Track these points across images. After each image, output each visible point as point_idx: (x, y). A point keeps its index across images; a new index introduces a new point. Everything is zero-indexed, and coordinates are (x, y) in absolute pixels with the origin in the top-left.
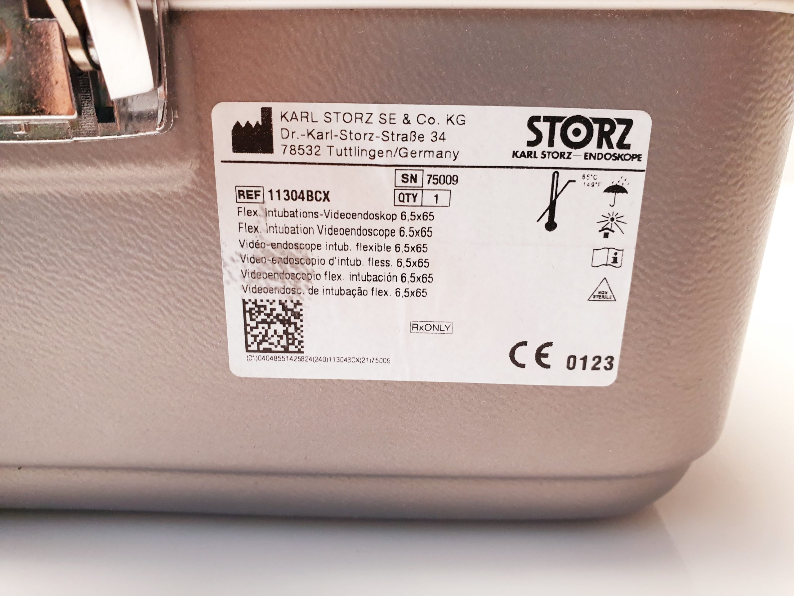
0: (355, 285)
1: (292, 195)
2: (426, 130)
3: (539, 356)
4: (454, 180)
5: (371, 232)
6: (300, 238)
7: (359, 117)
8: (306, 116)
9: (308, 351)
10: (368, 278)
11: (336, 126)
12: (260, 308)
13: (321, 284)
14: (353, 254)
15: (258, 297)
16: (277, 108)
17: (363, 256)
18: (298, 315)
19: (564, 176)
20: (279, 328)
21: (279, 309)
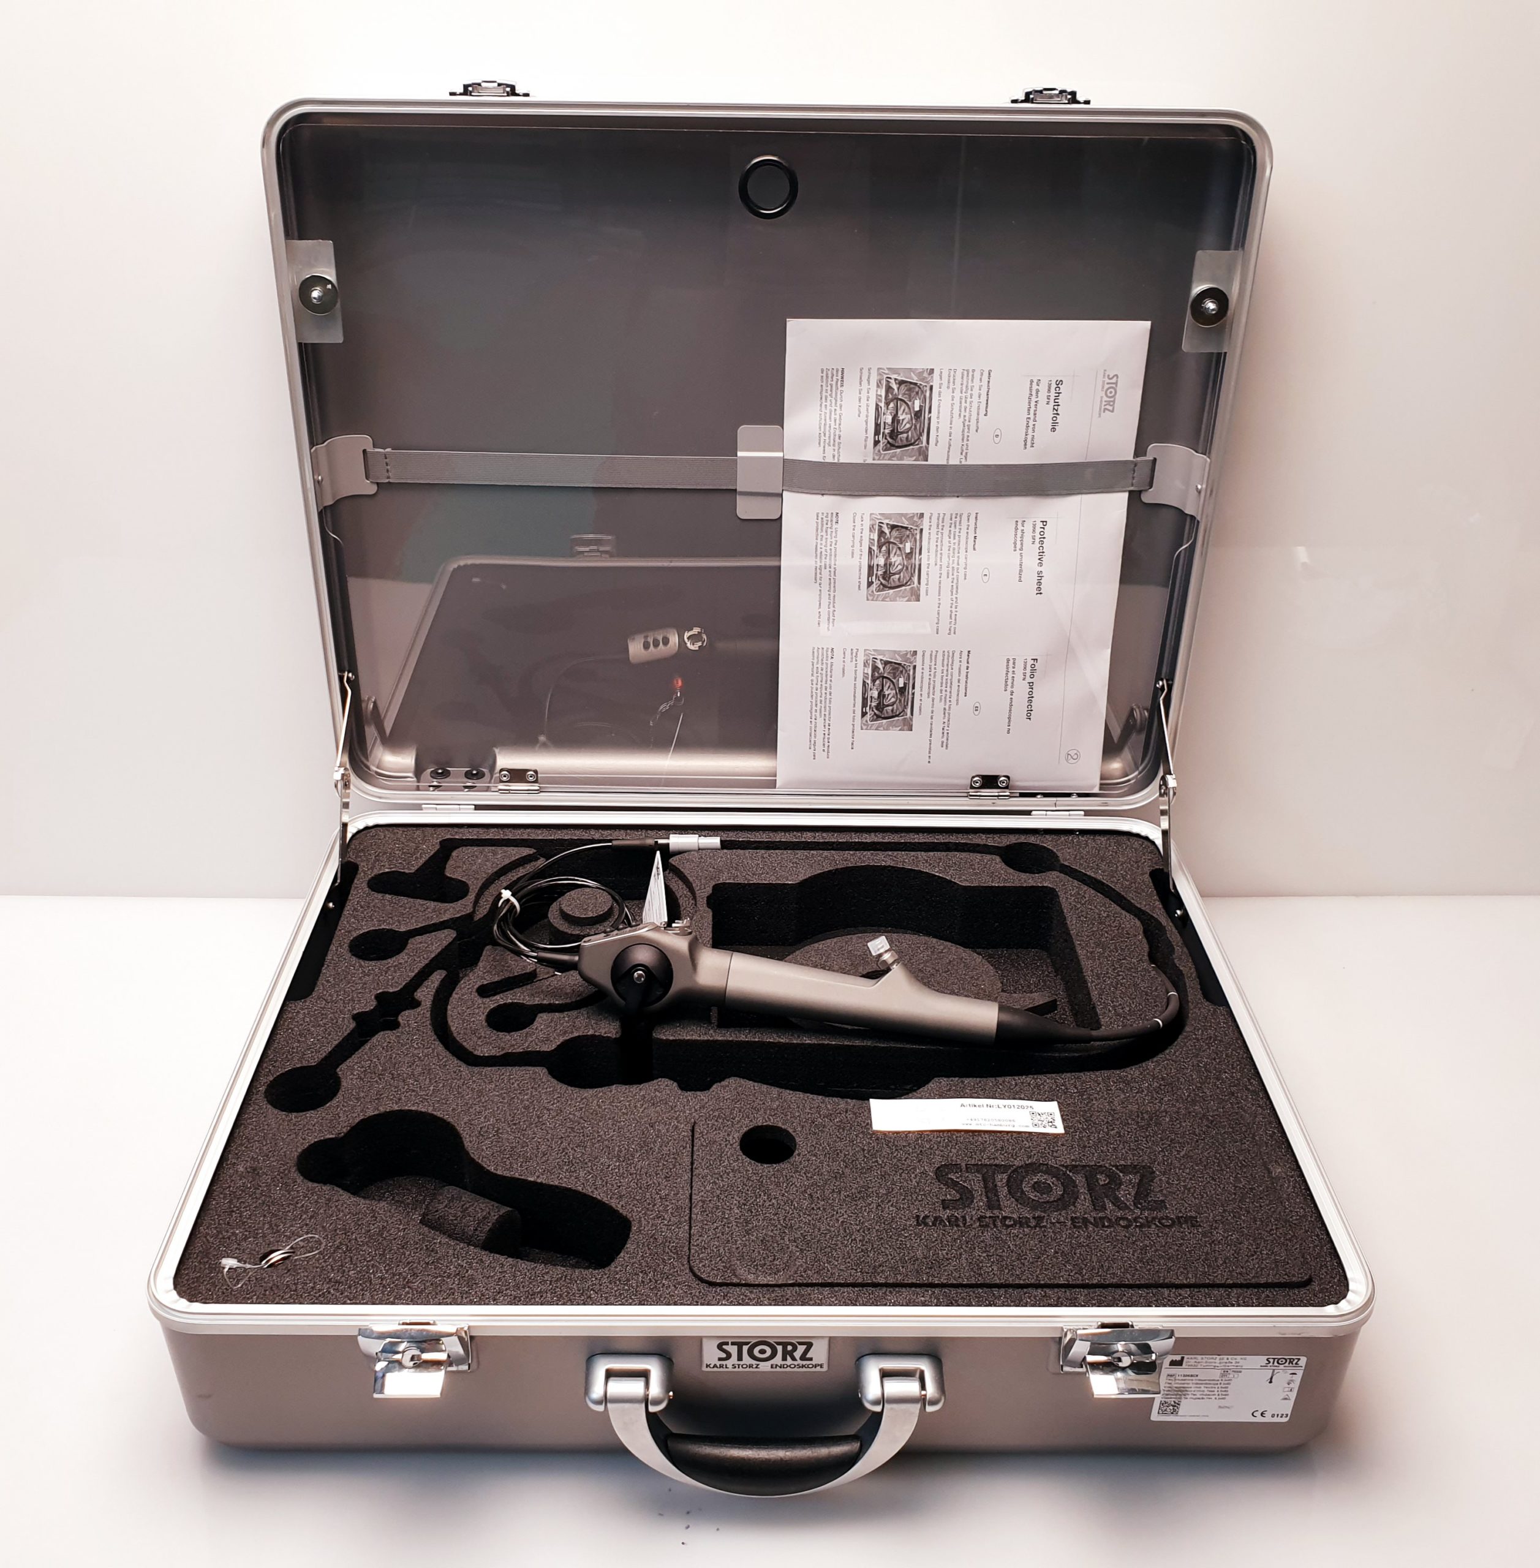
0: (1201, 1397)
1: (1184, 1376)
2: (1234, 1361)
3: (1262, 1414)
4: (1240, 1372)
5: (1210, 1384)
6: (1186, 1386)
7: (1213, 1358)
8: (1195, 1358)
9: (1179, 1414)
10: (1206, 1395)
11: (1204, 1361)
12: (1166, 1403)
13: (1190, 1396)
14: (1203, 1389)
15: (1166, 1400)
16: (1186, 1357)
17: (1206, 1389)
18: (1179, 1404)
19: (1276, 1371)
20: (1171, 1408)
21: (1173, 1403)
